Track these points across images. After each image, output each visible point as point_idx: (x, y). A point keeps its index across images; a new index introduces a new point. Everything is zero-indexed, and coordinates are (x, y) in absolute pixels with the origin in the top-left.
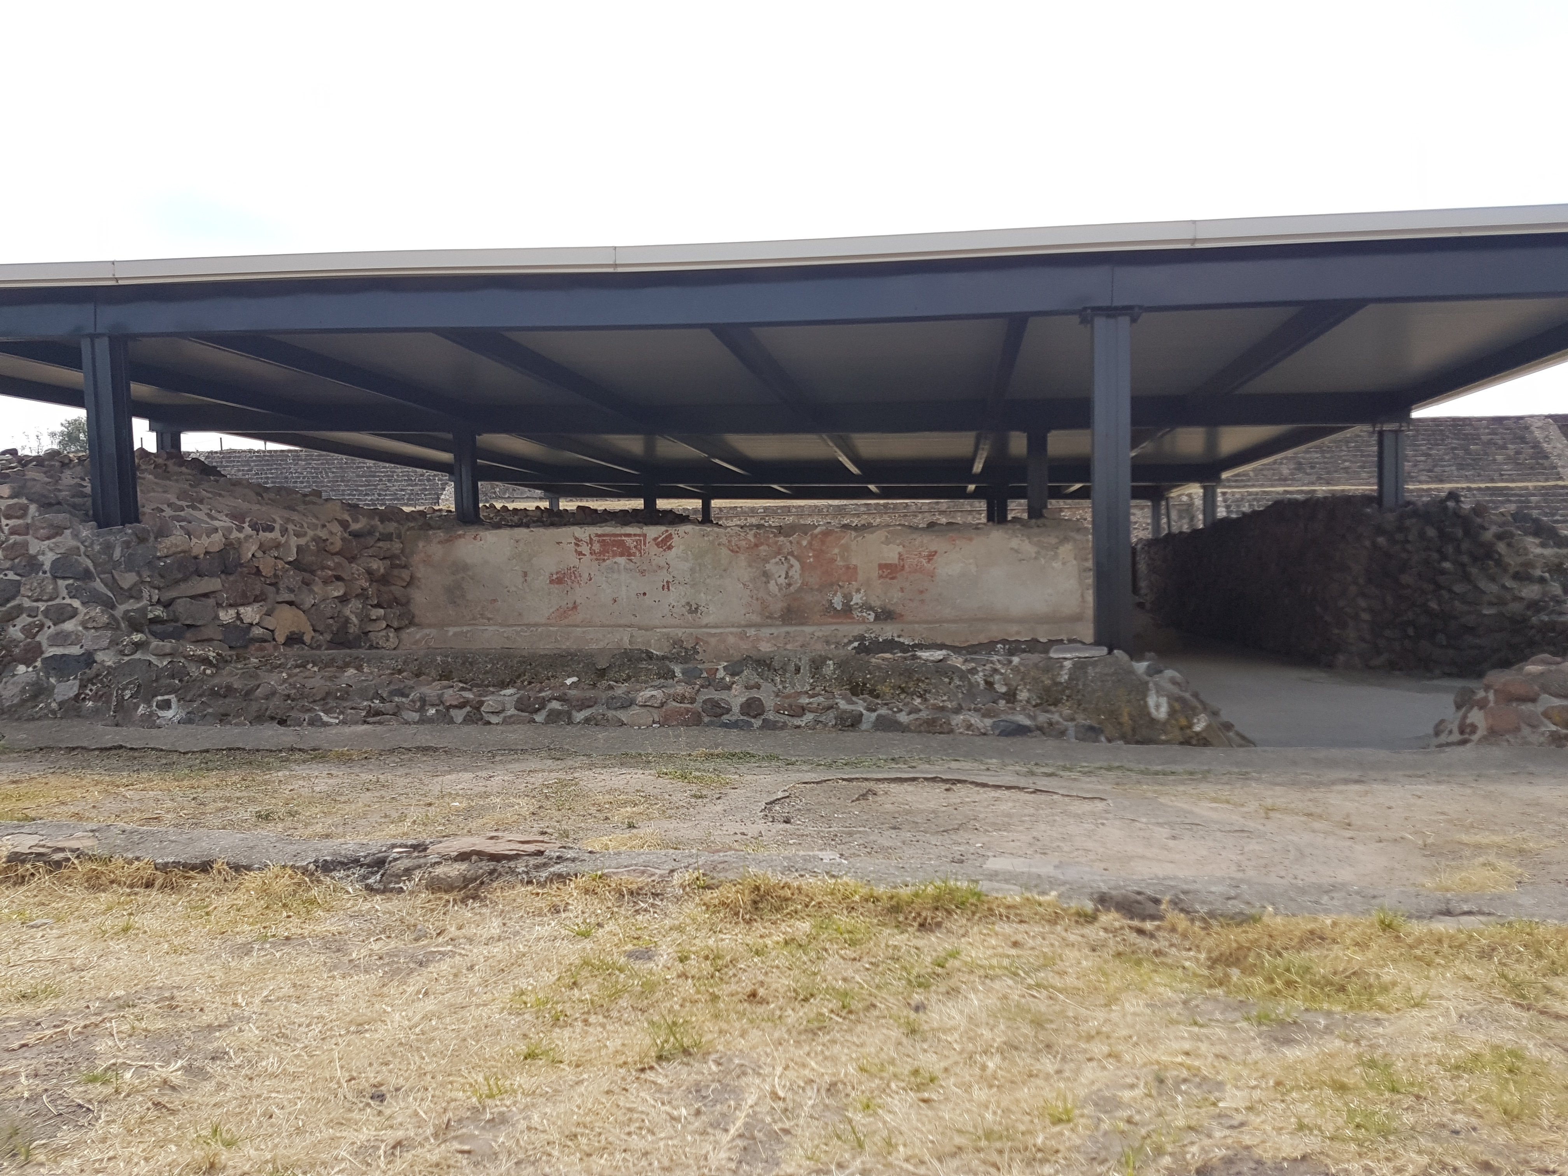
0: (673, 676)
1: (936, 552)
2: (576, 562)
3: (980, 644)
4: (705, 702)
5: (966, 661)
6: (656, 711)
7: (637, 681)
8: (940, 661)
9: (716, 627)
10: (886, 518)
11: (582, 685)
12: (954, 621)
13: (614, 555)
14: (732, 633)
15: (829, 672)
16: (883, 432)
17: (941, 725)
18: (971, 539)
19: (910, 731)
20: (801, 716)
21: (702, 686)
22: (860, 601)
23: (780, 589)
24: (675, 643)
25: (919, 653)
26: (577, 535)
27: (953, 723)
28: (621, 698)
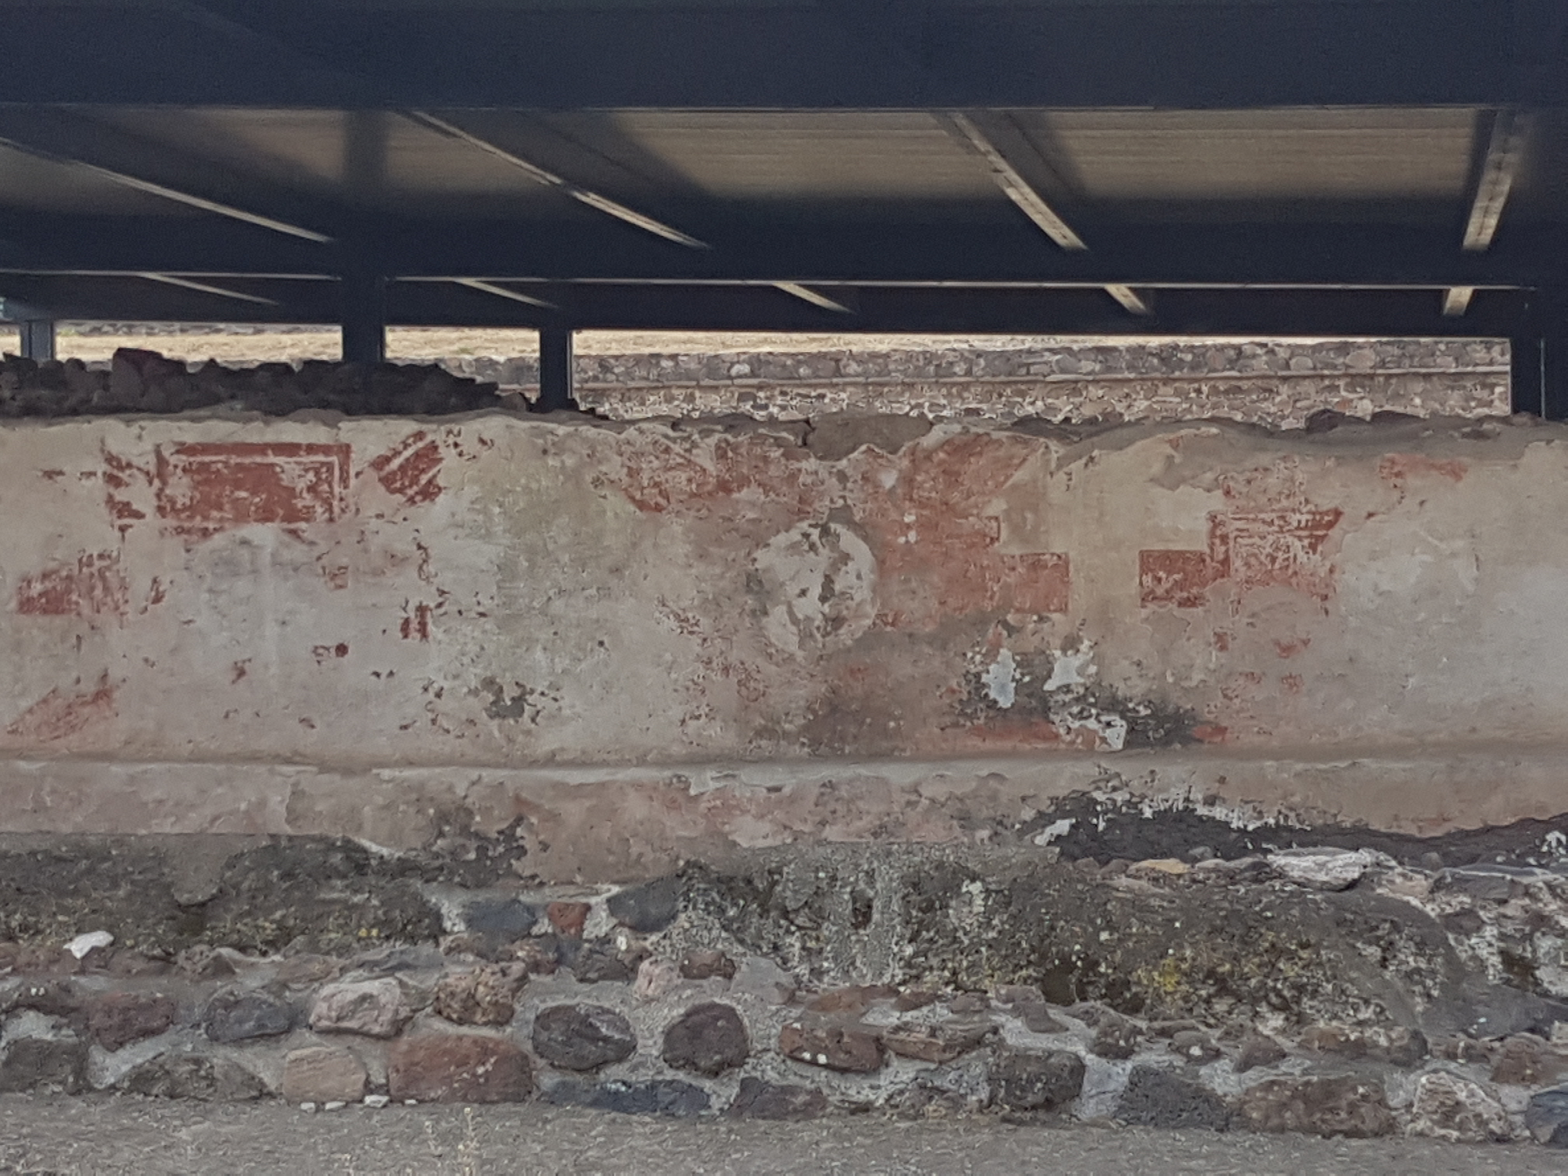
0: (437, 932)
1: (1338, 514)
2: (111, 540)
3: (1488, 830)
4: (544, 1020)
5: (1438, 886)
6: (378, 1049)
7: (313, 947)
8: (1352, 885)
9: (583, 763)
10: (1167, 395)
11: (123, 959)
12: (1398, 751)
13: (241, 517)
14: (638, 786)
15: (969, 921)
16: (1159, 106)
17: (1352, 1109)
18: (1457, 473)
19: (1247, 1125)
20: (871, 1070)
21: (535, 967)
22: (1076, 679)
23: (805, 637)
24: (443, 817)
25: (1278, 860)
26: (114, 447)
27: (1396, 1100)
28: (258, 1003)
